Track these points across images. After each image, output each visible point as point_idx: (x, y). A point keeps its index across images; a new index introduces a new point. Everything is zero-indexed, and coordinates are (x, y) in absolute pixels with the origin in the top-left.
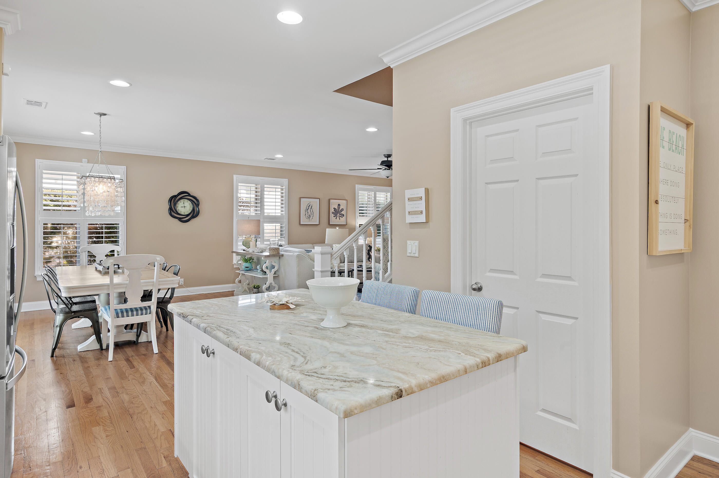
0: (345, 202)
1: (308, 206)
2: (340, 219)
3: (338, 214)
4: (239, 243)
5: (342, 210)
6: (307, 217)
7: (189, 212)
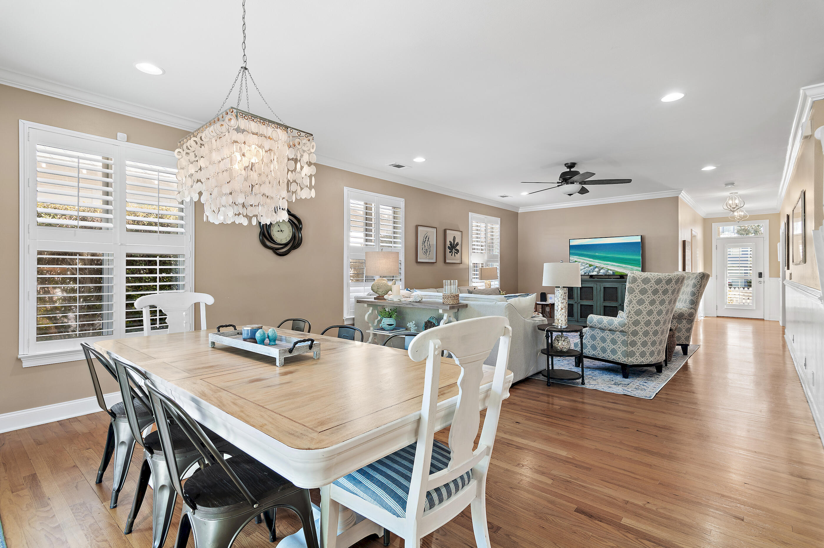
0: (459, 233)
1: (425, 237)
2: (455, 255)
3: (454, 250)
4: (351, 288)
5: (457, 244)
6: (424, 252)
7: (288, 239)
